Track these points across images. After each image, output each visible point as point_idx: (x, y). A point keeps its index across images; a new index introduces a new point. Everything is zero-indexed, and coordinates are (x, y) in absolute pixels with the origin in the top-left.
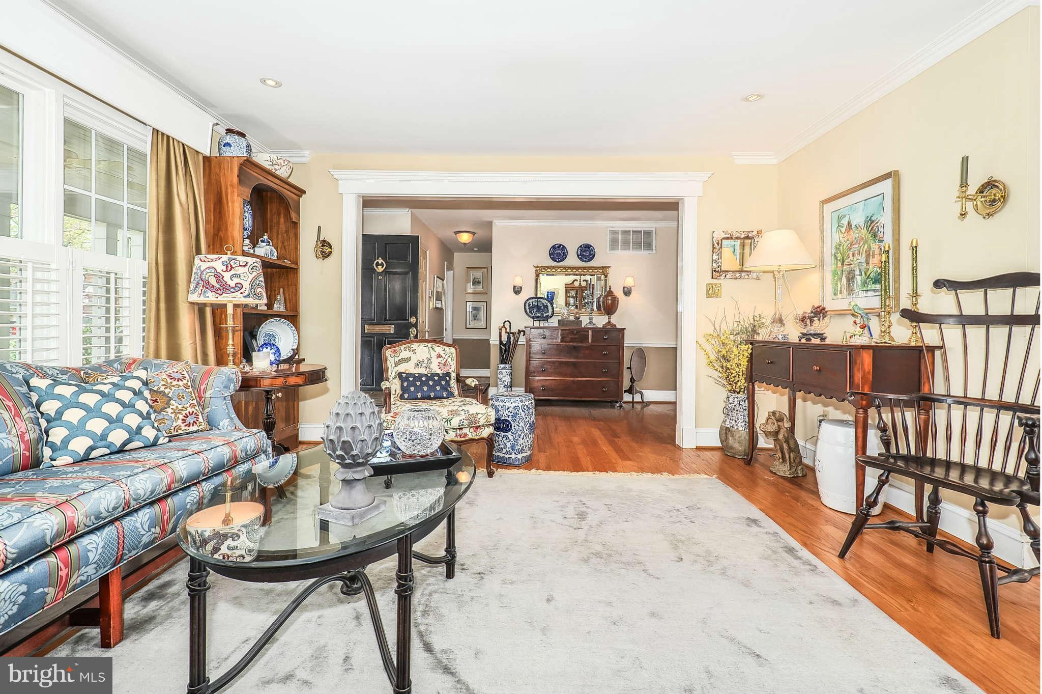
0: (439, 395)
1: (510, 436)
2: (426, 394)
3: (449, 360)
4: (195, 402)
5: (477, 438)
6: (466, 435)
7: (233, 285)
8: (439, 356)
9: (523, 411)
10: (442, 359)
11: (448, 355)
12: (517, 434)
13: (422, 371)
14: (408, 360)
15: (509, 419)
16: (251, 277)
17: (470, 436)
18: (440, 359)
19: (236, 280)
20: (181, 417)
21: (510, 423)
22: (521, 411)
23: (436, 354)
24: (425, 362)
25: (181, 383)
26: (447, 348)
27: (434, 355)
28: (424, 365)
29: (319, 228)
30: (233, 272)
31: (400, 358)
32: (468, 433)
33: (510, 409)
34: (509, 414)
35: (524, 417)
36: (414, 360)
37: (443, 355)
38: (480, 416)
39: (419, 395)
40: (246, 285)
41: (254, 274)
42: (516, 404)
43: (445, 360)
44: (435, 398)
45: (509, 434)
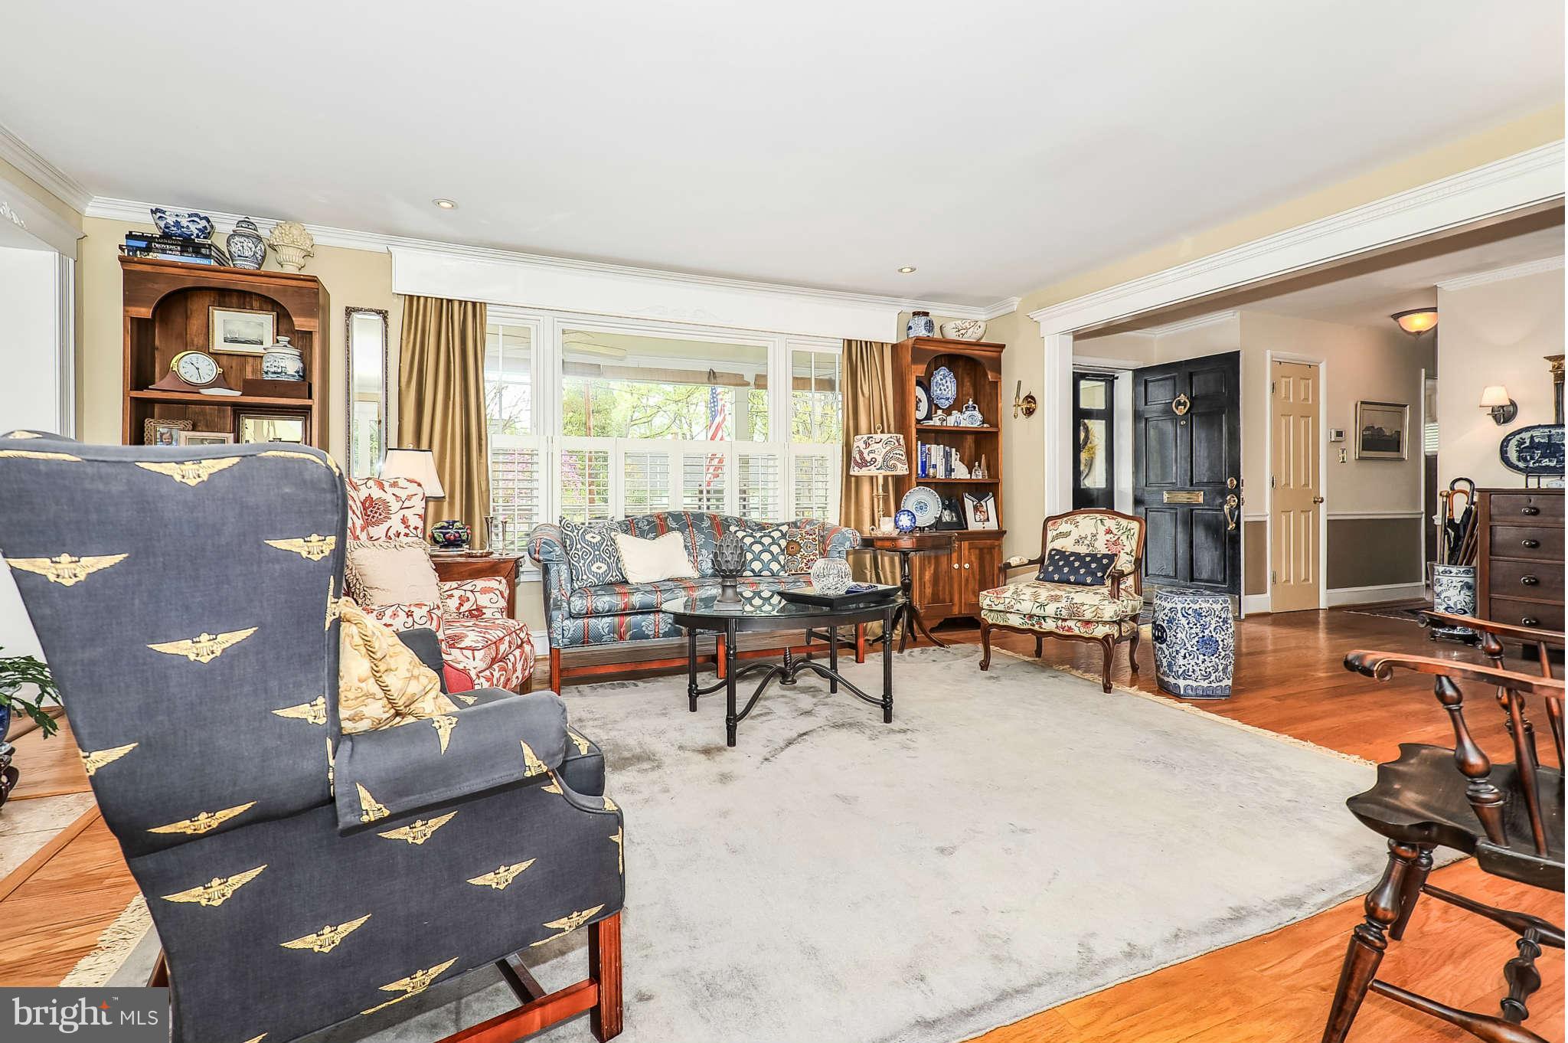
0: (1081, 579)
1: (1165, 649)
2: (1065, 578)
3: (1124, 538)
4: (817, 552)
5: (1087, 636)
6: (1070, 629)
7: (869, 460)
8: (1109, 532)
9: (1184, 616)
10: (1112, 535)
11: (1122, 531)
12: (1174, 649)
13: (1083, 550)
14: (1067, 534)
15: (1165, 625)
16: (884, 451)
17: (1076, 632)
18: (1108, 536)
19: (872, 455)
20: (805, 561)
21: (1165, 631)
22: (1179, 615)
23: (1104, 528)
24: (1089, 538)
25: (811, 537)
26: (1124, 522)
27: (1102, 529)
28: (1086, 542)
29: (1019, 382)
30: (870, 449)
31: (1058, 532)
32: (1073, 627)
33: (1166, 611)
34: (1164, 617)
35: (1187, 626)
36: (1075, 536)
37: (1115, 531)
38: (1085, 607)
39: (1056, 577)
40: (880, 460)
41: (888, 448)
42: (1174, 606)
43: (1117, 537)
44: (1076, 583)
45: (1164, 646)
